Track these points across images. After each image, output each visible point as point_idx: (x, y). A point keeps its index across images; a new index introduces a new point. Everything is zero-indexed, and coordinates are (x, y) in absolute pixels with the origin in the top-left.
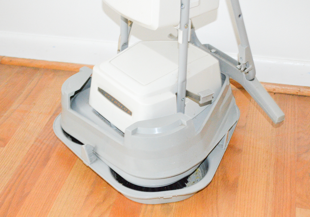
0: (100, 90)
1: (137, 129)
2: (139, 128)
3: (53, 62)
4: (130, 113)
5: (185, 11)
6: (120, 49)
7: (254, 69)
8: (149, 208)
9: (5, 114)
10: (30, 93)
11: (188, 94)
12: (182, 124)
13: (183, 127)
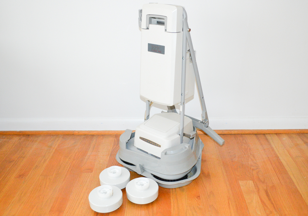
0: (141, 138)
1: (166, 152)
2: (167, 152)
3: (101, 131)
4: (160, 146)
5: (183, 96)
6: (146, 118)
7: (208, 122)
8: (174, 190)
9: (86, 158)
10: (94, 147)
11: (184, 135)
12: (186, 148)
13: (186, 149)
